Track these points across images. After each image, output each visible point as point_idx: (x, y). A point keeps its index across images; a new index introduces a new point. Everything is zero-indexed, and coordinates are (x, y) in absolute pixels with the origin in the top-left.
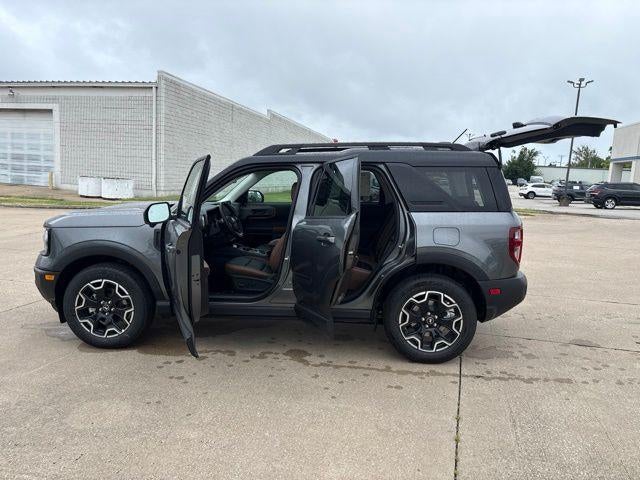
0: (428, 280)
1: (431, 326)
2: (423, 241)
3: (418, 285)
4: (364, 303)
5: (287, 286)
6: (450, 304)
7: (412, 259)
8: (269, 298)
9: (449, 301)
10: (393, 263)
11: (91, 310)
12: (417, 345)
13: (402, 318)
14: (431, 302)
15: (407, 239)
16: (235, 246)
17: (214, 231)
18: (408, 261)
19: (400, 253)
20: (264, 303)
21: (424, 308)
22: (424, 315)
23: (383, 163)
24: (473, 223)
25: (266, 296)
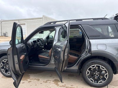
0: (96, 61)
1: (97, 76)
2: (94, 49)
3: (92, 63)
4: (75, 68)
5: (52, 62)
6: (103, 69)
7: (90, 54)
8: (48, 65)
9: (103, 68)
10: (84, 56)
11: (5, 67)
12: (93, 81)
13: (87, 73)
14: (97, 68)
15: (89, 48)
16: (43, 50)
17: (35, 46)
18: (89, 55)
19: (86, 52)
20: (47, 67)
21: (95, 70)
22: (95, 72)
23: (80, 25)
24: (111, 42)
25: (47, 64)
